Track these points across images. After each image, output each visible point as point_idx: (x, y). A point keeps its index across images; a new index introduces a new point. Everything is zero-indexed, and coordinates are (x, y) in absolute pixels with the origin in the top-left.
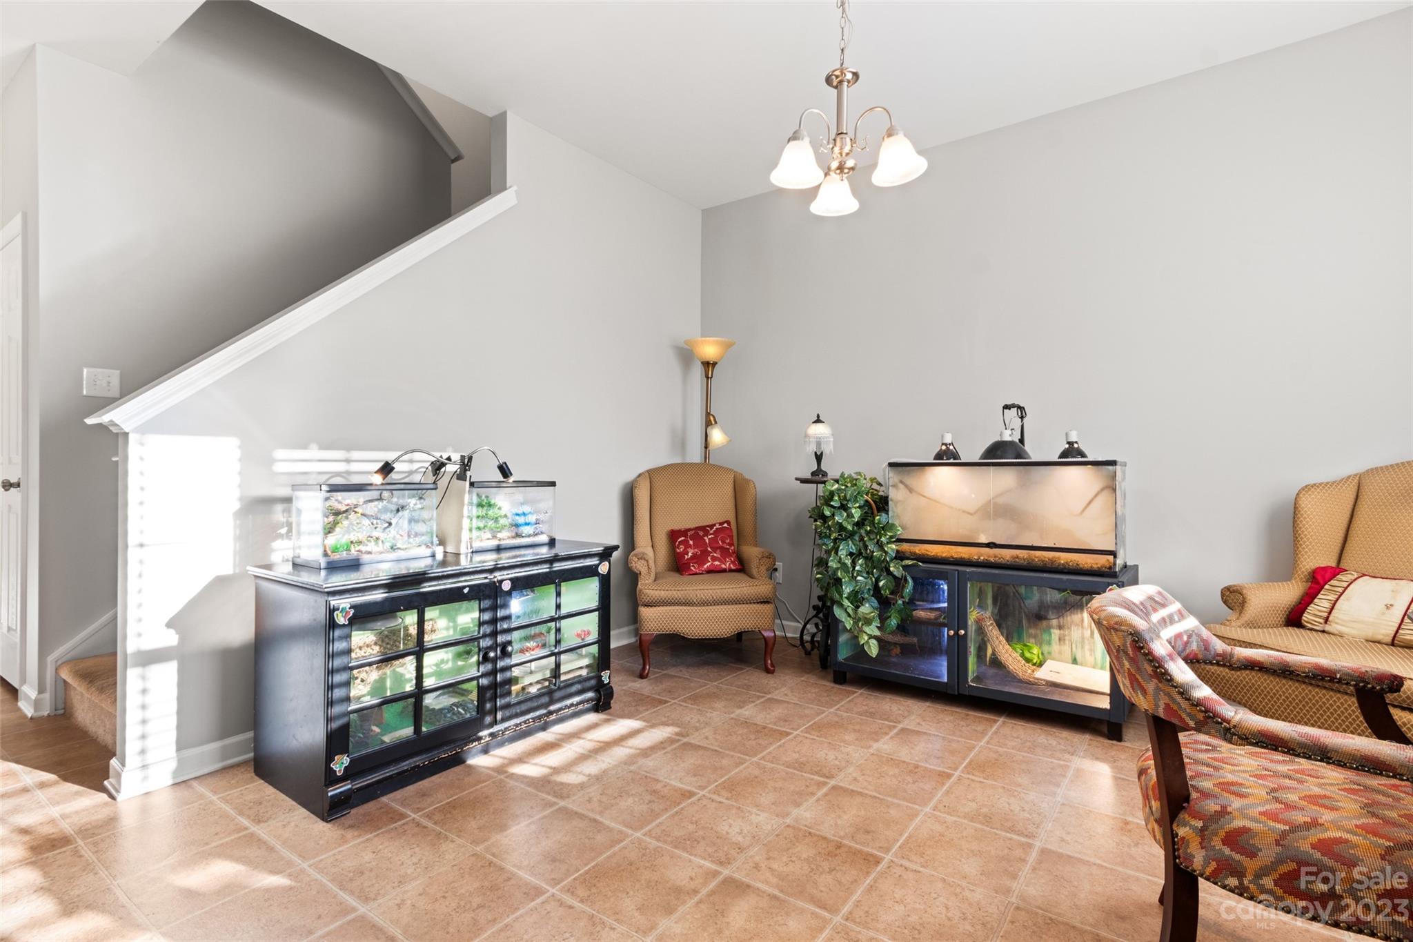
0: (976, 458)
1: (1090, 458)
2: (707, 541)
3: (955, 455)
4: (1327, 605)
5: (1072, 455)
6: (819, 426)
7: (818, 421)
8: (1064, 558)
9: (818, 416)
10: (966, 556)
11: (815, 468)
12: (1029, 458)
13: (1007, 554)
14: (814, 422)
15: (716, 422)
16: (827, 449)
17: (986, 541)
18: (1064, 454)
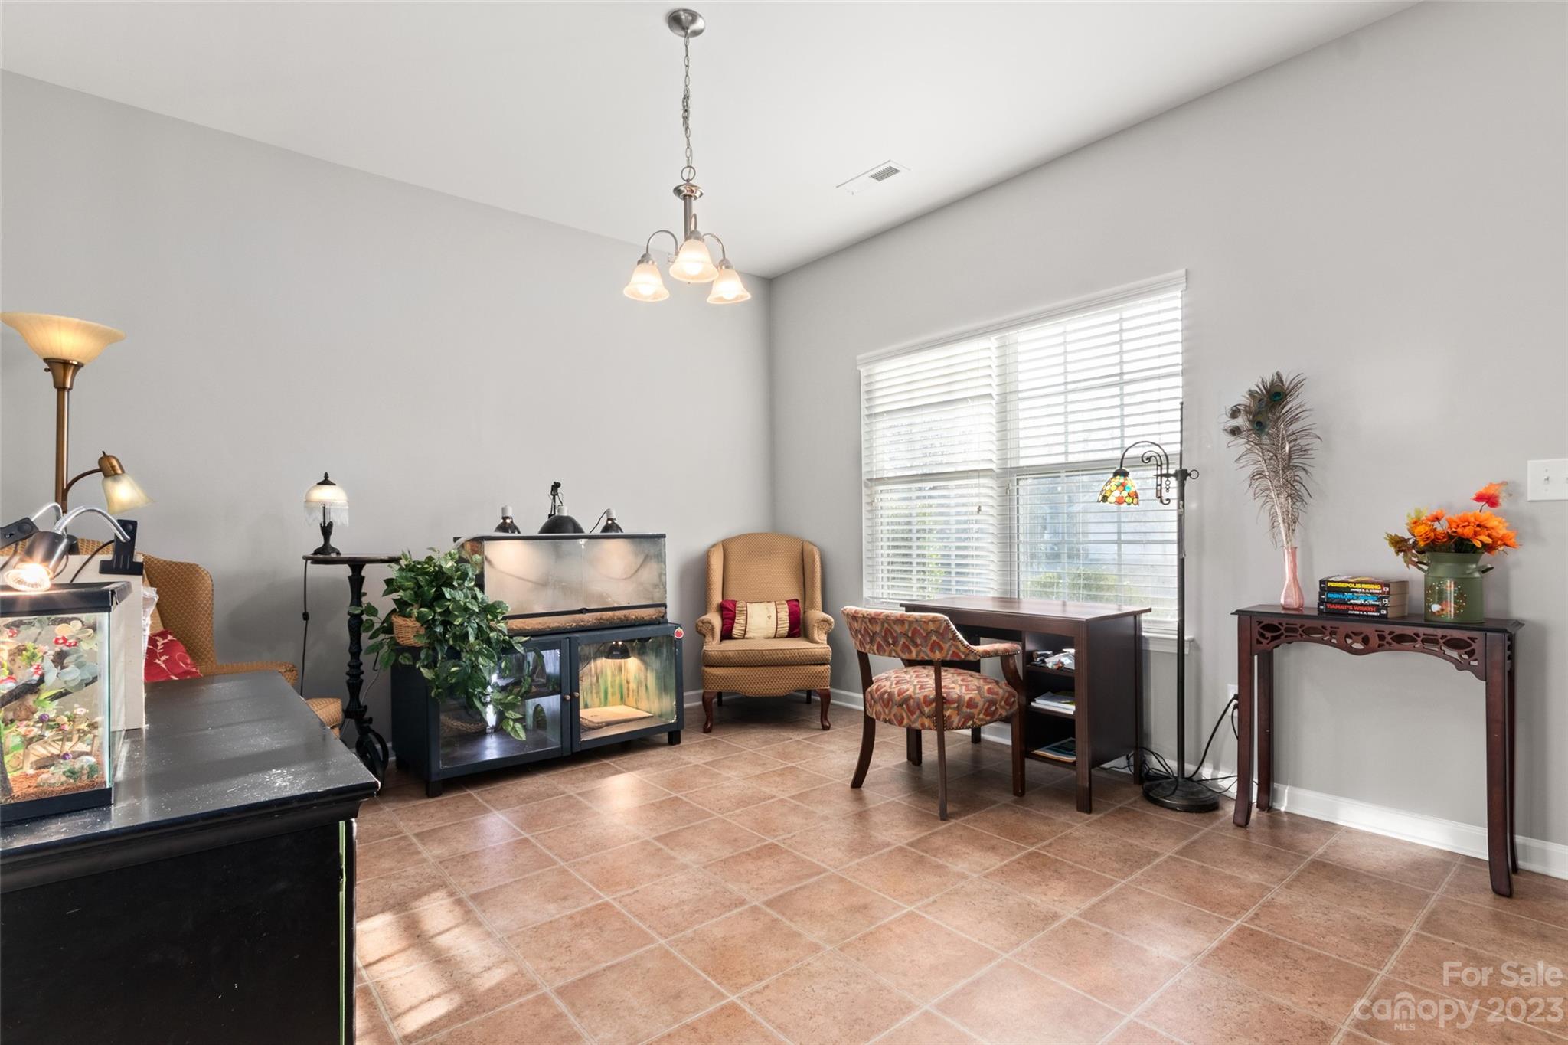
0: (535, 533)
1: (626, 531)
2: (163, 665)
3: (514, 528)
4: (743, 622)
5: (611, 529)
6: (326, 488)
7: (326, 482)
8: (633, 614)
9: (326, 475)
10: (556, 625)
11: (320, 543)
12: (582, 532)
13: (589, 618)
14: (319, 484)
15: (123, 472)
16: (340, 519)
17: (579, 608)
18: (606, 529)
